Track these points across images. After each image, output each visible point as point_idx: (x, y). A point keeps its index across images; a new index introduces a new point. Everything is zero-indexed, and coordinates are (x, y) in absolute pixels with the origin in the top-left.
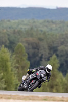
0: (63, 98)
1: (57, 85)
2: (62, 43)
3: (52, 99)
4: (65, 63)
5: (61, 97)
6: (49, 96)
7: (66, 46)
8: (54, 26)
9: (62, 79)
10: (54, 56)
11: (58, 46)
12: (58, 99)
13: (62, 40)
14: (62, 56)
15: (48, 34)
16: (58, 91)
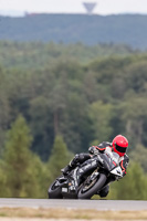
0: (41, 209)
1: (27, 182)
2: (39, 91)
3: (17, 212)
4: (44, 133)
5: (36, 208)
6: (11, 206)
7: (47, 97)
8: (21, 53)
9: (40, 169)
10: (21, 119)
11: (30, 98)
12: (32, 213)
13: (39, 84)
14: (39, 118)
15: (8, 72)
16: (30, 195)
